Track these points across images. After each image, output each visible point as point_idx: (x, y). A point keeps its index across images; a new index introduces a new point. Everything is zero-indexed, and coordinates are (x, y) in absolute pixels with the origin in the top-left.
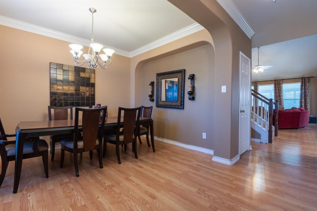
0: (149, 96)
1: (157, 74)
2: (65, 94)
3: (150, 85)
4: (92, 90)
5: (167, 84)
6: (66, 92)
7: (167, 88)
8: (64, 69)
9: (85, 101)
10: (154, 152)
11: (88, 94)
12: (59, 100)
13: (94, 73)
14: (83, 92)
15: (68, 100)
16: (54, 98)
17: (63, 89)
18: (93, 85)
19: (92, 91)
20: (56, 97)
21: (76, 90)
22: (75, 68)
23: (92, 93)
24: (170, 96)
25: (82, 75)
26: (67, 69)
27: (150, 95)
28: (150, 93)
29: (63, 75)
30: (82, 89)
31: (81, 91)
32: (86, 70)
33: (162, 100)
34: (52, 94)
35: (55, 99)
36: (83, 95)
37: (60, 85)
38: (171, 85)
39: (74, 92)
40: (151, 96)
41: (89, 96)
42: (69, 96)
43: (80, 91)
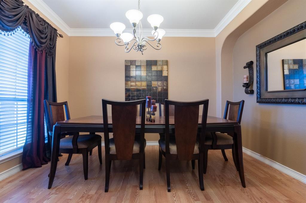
0: (244, 86)
1: (256, 46)
2: (138, 90)
3: (245, 68)
4: (165, 84)
5: (286, 66)
6: (138, 88)
7: (287, 72)
8: (136, 65)
9: (157, 97)
10: (244, 186)
11: (160, 89)
12: (133, 96)
13: (167, 65)
14: (155, 87)
15: (140, 96)
16: (128, 94)
17: (136, 85)
18: (166, 79)
19: (164, 86)
20: (129, 93)
21: (148, 86)
22: (146, 63)
23: (165, 88)
24: (295, 85)
25: (154, 68)
26: (139, 64)
27: (245, 84)
28: (245, 81)
29: (136, 71)
30: (154, 84)
31: (153, 86)
32: (158, 62)
33: (269, 90)
34: (127, 90)
35: (129, 96)
36: (155, 90)
37: (133, 82)
38: (296, 67)
39: (146, 87)
40: (248, 86)
41: (162, 91)
42: (141, 92)
43: (151, 86)
